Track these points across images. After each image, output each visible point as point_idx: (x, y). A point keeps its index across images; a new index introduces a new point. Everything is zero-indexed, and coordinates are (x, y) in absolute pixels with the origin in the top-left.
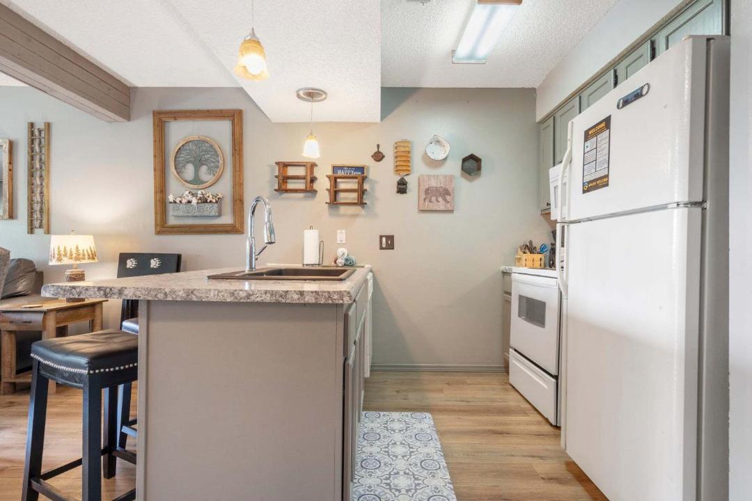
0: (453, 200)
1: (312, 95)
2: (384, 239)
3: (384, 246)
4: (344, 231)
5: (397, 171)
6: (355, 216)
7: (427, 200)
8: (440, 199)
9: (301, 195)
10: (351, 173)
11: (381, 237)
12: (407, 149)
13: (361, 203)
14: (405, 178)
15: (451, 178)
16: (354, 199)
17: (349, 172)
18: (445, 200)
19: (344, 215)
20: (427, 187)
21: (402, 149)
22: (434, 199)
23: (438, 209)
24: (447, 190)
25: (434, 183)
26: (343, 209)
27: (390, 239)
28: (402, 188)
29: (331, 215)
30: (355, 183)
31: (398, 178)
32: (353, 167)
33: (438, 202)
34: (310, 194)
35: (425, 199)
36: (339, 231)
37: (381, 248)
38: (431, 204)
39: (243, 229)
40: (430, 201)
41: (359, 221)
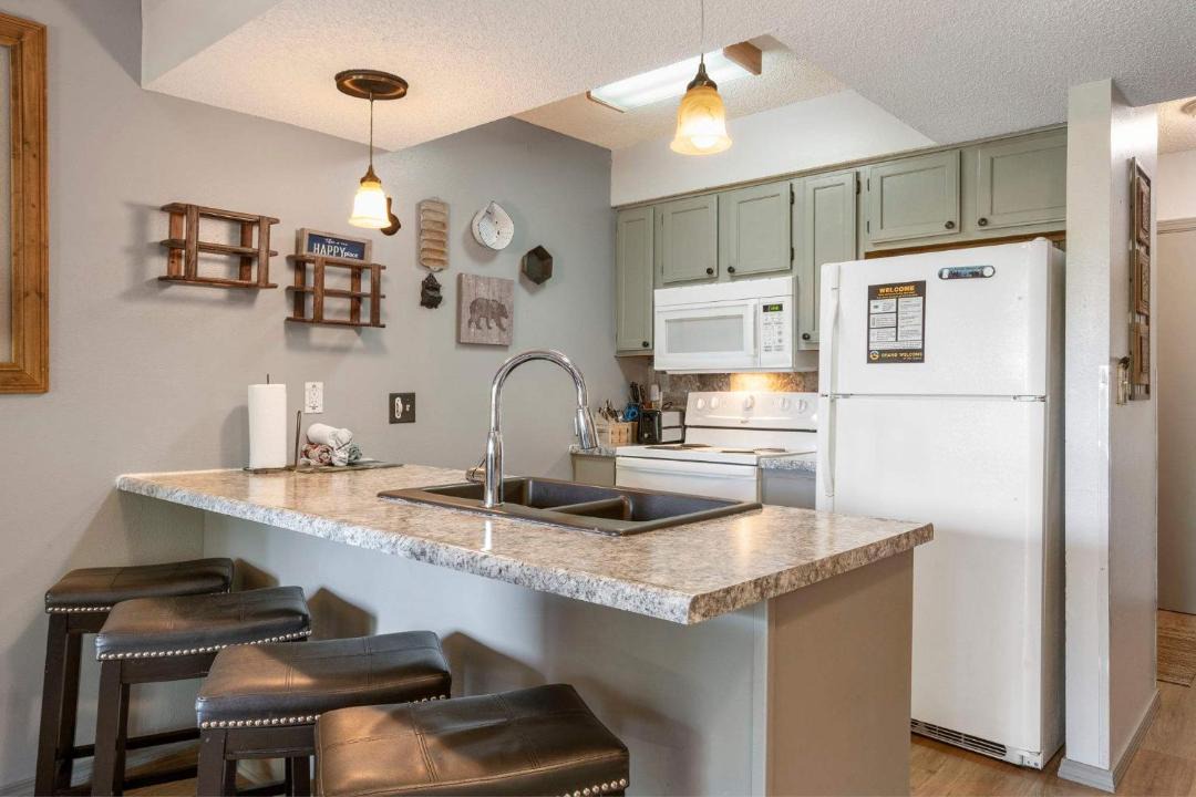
0: (511, 325)
1: (376, 86)
2: (398, 401)
3: (398, 416)
4: (320, 385)
5: (423, 262)
6: (341, 350)
7: (473, 324)
8: (493, 324)
9: (220, 293)
10: (339, 254)
11: (393, 397)
12: (440, 218)
13: (354, 323)
14: (435, 275)
15: (507, 286)
16: (340, 312)
17: (335, 249)
18: (500, 325)
19: (321, 349)
20: (473, 299)
21: (432, 216)
22: (483, 322)
23: (490, 342)
24: (503, 306)
25: (483, 292)
26: (318, 334)
27: (409, 399)
28: (430, 296)
29: (290, 345)
30: (345, 276)
31: (423, 275)
32: (344, 241)
33: (490, 328)
34: (240, 293)
35: (470, 322)
36: (309, 385)
37: (393, 420)
38: (479, 331)
39: (47, 381)
40: (479, 327)
41: (349, 361)
